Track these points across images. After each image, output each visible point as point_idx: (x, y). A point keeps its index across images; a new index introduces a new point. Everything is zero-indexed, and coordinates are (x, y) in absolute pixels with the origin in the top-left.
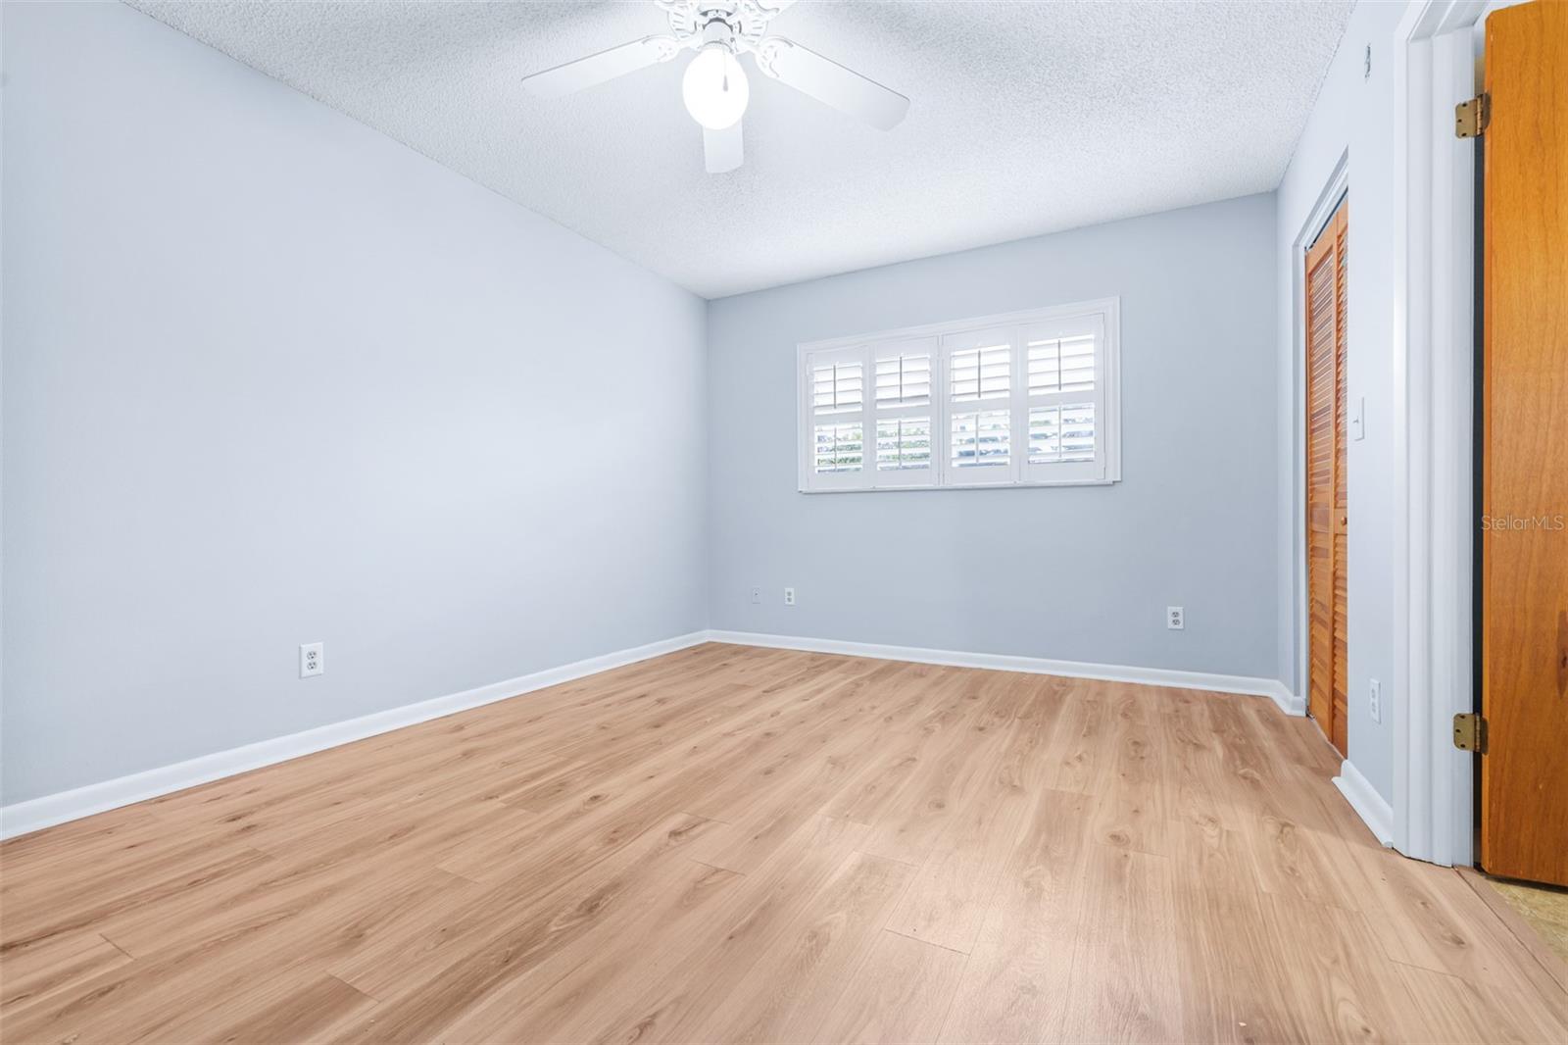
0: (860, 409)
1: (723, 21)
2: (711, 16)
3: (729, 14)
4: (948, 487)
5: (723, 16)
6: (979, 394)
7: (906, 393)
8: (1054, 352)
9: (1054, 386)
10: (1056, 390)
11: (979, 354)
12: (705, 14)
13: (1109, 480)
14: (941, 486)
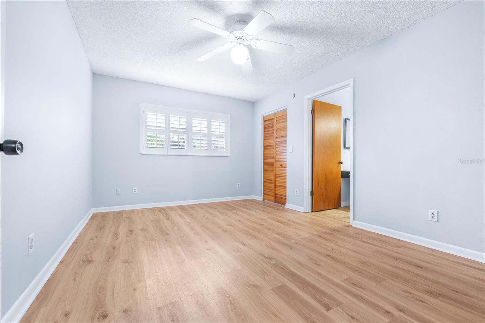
0: (164, 129)
1: (241, 38)
2: (238, 37)
3: (242, 37)
4: (191, 155)
5: (241, 37)
6: (201, 131)
7: (180, 127)
8: (218, 124)
9: (218, 132)
10: (218, 133)
11: (201, 120)
12: (236, 37)
13: (228, 155)
14: (189, 155)
